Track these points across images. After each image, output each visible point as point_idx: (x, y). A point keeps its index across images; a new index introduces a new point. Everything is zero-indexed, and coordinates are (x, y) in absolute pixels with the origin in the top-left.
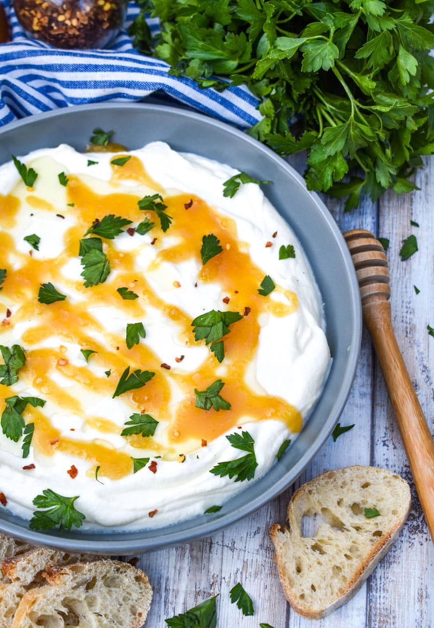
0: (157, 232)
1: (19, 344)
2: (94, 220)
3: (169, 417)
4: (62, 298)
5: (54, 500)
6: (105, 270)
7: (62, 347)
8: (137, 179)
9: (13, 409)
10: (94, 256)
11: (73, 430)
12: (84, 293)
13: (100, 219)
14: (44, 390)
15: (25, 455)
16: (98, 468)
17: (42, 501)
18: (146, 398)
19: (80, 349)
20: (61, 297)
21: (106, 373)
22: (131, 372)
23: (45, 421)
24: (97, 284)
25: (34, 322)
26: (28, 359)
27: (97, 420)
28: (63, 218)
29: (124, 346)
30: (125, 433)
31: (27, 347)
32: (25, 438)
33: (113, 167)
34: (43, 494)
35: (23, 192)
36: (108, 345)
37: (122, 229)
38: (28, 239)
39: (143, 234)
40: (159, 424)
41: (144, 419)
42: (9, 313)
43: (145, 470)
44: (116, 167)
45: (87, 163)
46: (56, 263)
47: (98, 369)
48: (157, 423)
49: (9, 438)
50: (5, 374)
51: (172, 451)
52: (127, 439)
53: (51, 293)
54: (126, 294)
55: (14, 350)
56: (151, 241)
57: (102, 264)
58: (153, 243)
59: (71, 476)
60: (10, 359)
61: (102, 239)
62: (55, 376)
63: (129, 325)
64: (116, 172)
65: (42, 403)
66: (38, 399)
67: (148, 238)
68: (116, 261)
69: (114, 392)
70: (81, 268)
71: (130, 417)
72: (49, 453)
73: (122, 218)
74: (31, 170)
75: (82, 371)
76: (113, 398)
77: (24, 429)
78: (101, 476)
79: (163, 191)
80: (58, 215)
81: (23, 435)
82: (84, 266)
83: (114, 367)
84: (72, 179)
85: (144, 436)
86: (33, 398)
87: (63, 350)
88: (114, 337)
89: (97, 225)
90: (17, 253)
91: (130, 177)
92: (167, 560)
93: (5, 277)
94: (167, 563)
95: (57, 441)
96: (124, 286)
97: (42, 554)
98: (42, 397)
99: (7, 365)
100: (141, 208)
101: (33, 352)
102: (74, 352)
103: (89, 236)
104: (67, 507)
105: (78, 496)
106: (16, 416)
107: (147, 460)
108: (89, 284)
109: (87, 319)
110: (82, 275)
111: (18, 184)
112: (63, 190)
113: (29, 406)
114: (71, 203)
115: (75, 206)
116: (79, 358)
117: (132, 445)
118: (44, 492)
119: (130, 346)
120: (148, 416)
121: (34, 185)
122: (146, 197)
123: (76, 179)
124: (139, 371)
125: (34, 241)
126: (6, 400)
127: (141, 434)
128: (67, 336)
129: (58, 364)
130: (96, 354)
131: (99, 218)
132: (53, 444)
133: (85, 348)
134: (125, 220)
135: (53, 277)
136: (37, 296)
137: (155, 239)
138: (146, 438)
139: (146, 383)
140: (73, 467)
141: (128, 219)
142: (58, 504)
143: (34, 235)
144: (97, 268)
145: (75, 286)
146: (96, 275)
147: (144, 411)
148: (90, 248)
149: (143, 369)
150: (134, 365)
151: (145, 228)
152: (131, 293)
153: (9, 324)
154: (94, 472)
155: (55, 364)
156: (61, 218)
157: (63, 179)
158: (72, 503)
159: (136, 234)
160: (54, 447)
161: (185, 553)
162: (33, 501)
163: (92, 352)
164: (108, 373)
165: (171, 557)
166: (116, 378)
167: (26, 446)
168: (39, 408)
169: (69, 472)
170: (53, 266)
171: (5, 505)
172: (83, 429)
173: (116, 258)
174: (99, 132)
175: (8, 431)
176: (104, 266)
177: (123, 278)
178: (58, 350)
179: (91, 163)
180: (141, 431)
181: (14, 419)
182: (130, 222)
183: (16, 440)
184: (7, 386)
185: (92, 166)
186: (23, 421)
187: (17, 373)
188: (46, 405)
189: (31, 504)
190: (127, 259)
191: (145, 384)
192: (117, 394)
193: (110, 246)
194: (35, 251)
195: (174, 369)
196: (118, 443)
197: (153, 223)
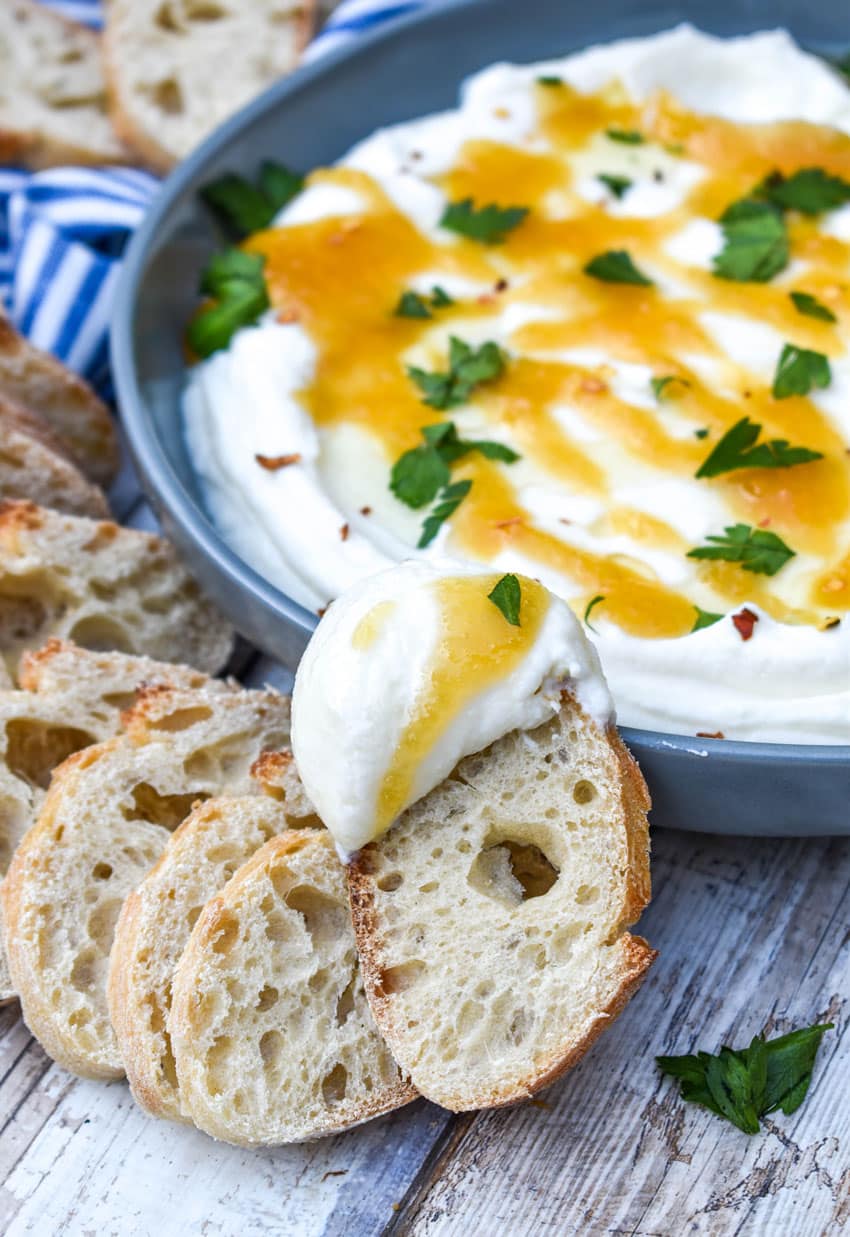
1: (498, 344)
2: (772, 174)
6: (774, 259)
7: (604, 366)
9: (434, 452)
11: (566, 522)
15: (425, 542)
16: (599, 600)
19: (650, 377)
21: (697, 432)
22: (761, 443)
24: (744, 281)
26: (511, 371)
27: (635, 514)
29: (765, 393)
30: (700, 554)
32: (439, 507)
36: (724, 386)
38: (605, 179)
40: (794, 559)
41: (761, 541)
42: (502, 286)
43: (720, 629)
47: (679, 423)
48: (790, 554)
49: (399, 499)
50: (441, 387)
52: (699, 566)
54: (809, 306)
55: (483, 350)
60: (465, 363)
62: (565, 412)
63: (790, 348)
65: (510, 457)
66: (503, 449)
69: (697, 465)
71: (726, 530)
75: (638, 420)
76: (695, 477)
77: (441, 491)
78: (601, 614)
81: (437, 500)
82: (726, 244)
83: (718, 422)
85: (746, 568)
86: (492, 444)
87: (607, 371)
89: (775, 183)
90: (570, 196)
92: (716, 932)
94: (712, 939)
95: (516, 526)
96: (809, 291)
99: (454, 374)
106: (437, 465)
108: (724, 275)
110: (714, 259)
113: (476, 454)
119: (781, 396)
120: (773, 537)
124: (786, 444)
125: (617, 184)
126: (423, 430)
127: (740, 564)
129: (582, 388)
132: (502, 526)
133: (663, 374)
138: (750, 574)
144: (756, 251)
147: (766, 523)
149: (795, 445)
150: (774, 430)
152: (824, 309)
153: (493, 303)
154: (586, 603)
155: (572, 387)
160: (504, 532)
164: (702, 434)
165: (728, 931)
167: (435, 522)
168: (499, 464)
172: (596, 530)
175: (404, 486)
176: (775, 249)
178: (592, 369)
180: (741, 559)
181: (427, 468)
183: (416, 507)
184: (437, 409)
186: (446, 475)
187: (473, 390)
188: (520, 463)
190: (837, 250)
192: (705, 472)
194: (612, 202)
196: (671, 571)
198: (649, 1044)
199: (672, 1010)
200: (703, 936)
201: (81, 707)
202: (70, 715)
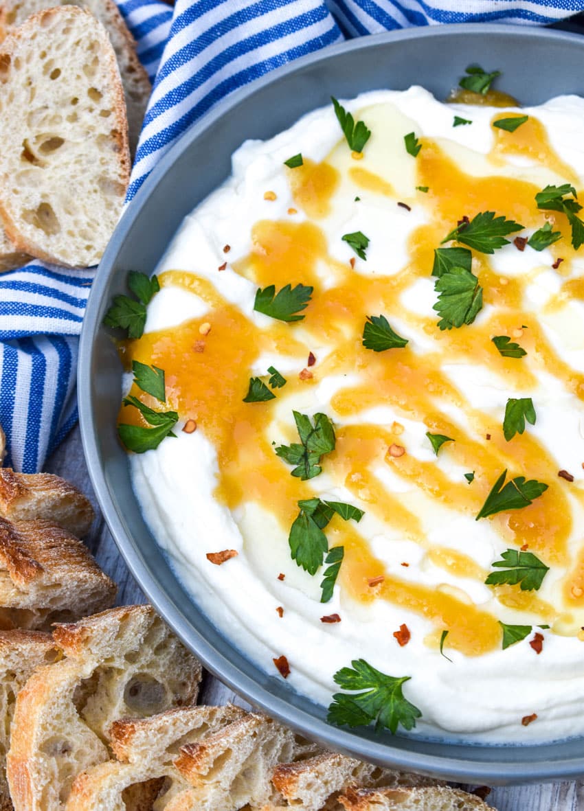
0: (563, 247)
1: (325, 414)
2: (461, 219)
3: (565, 561)
4: (401, 343)
5: (370, 678)
6: (474, 304)
7: (395, 424)
8: (534, 155)
9: (310, 519)
10: (456, 278)
11: (405, 565)
12: (437, 338)
13: (471, 218)
14: (363, 494)
15: (326, 597)
16: (445, 633)
17: (349, 677)
18: (532, 525)
19: (425, 432)
20: (399, 341)
21: (466, 476)
22: (508, 479)
23: (361, 544)
24: (459, 326)
25: (351, 379)
26: (340, 439)
27: (448, 553)
28: (409, 209)
29: (499, 434)
30: (493, 580)
31: (338, 419)
32: (328, 570)
33: (497, 132)
34: (351, 667)
35: (345, 160)
36: (473, 431)
37: (507, 238)
38: (349, 239)
39: (539, 249)
40: (549, 571)
41: (526, 561)
42: (312, 360)
43: (523, 646)
44: (501, 131)
45: (453, 121)
46: (395, 283)
47: (453, 469)
48: (546, 569)
49: (301, 566)
50: (300, 460)
51: (568, 619)
52: (494, 592)
53: (382, 332)
54: (506, 347)
55: (318, 422)
56: (552, 262)
57: (470, 294)
58: (555, 266)
59: (400, 642)
60: (310, 436)
61: (473, 250)
62: (382, 472)
63: (511, 401)
64: (500, 141)
65: (357, 515)
66: (351, 508)
67: (546, 257)
68: (495, 290)
69: (478, 510)
70: (433, 297)
71: (502, 555)
72: (366, 599)
73: (507, 219)
74: (361, 124)
75: (427, 468)
76: (477, 520)
77: (325, 555)
78: (449, 646)
79: (576, 179)
80: (401, 204)
81: (324, 563)
82: (440, 294)
83: (480, 468)
84: (428, 146)
85: (523, 588)
86: (344, 505)
87: (398, 430)
88: (483, 417)
89: (464, 228)
90: (330, 261)
91: (524, 151)
92: (537, 797)
93: (311, 299)
94: (536, 804)
95: (381, 581)
96: (504, 333)
97: (339, 764)
98: (359, 504)
99: (305, 445)
100: (541, 206)
101: (348, 429)
102: (415, 435)
103: (449, 245)
104: (390, 693)
105: (409, 676)
106: (315, 532)
107: (528, 629)
108: (446, 324)
109: (440, 383)
110: (435, 307)
111: (339, 145)
112: (411, 163)
113: (337, 517)
114: (423, 186)
115: (430, 191)
116: (422, 446)
117: (503, 602)
118: (354, 662)
119: (508, 435)
120: (531, 556)
121: (363, 151)
122: (548, 187)
123: (434, 146)
124: (523, 478)
125: (359, 243)
126: (301, 504)
127: (518, 585)
128: (406, 407)
129: (389, 453)
130: (452, 443)
131: (468, 216)
132: (373, 584)
133: (435, 430)
134: (512, 222)
135: (387, 306)
136: (361, 336)
137: (560, 260)
138: (527, 592)
139: (532, 501)
140: (404, 627)
141: (517, 222)
142: (375, 687)
143: (359, 233)
144: (461, 300)
145: (422, 326)
146: (458, 311)
147: (525, 547)
148: (450, 265)
149: (529, 477)
150: (514, 468)
151: (544, 239)
152: (516, 346)
153: (311, 377)
154: (439, 640)
155: (384, 453)
156: (404, 210)
157: (413, 144)
158: (400, 687)
159: (528, 248)
160: (376, 590)
161: (568, 790)
162: (335, 676)
163: (446, 439)
164: (470, 477)
165: (544, 796)
166: (483, 487)
167: (329, 583)
168: (352, 522)
169: (396, 635)
170: (388, 287)
171: (285, 677)
172: (422, 565)
173: (494, 286)
174: (476, 71)
175: (300, 555)
176: (473, 297)
177: (502, 319)
178: (389, 430)
179: (459, 121)
180: (518, 581)
181: (311, 536)
182: (520, 228)
183: (313, 572)
184: (303, 480)
185: (461, 127)
186: (324, 541)
187: (320, 460)
188: (365, 517)
189: (329, 679)
190: (512, 289)
191: (531, 503)
192: (483, 514)
193: (484, 263)
194: (359, 260)
195: (579, 482)
196: (478, 595)
197: (558, 233)
200: (531, 802)
201: (157, 763)
202: (153, 771)
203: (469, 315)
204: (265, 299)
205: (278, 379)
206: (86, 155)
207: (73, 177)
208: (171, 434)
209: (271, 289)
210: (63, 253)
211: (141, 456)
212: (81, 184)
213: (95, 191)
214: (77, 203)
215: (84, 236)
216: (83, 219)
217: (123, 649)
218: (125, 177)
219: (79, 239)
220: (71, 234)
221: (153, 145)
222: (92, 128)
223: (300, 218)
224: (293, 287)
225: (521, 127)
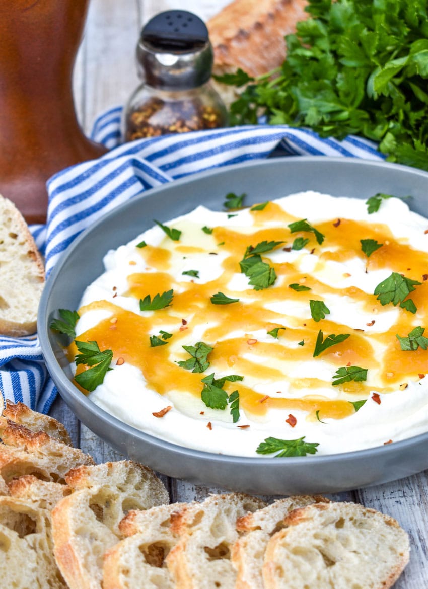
0: (313, 245)
1: (201, 342)
2: (248, 248)
3: (376, 365)
4: (235, 301)
5: (279, 444)
6: (271, 276)
7: (246, 335)
9: (212, 386)
10: (256, 268)
11: (279, 392)
12: (256, 295)
13: (254, 246)
15: (236, 419)
16: (317, 412)
17: (266, 447)
19: (266, 332)
20: (233, 301)
21: (300, 344)
22: (325, 337)
24: (267, 288)
25: (212, 324)
28: (216, 254)
29: (311, 321)
30: (336, 384)
32: (232, 405)
33: (253, 213)
34: (265, 442)
35: (171, 245)
36: (294, 326)
38: (186, 273)
39: (299, 249)
40: (368, 371)
41: (352, 370)
42: (184, 322)
43: (368, 404)
44: (255, 212)
45: (227, 217)
47: (290, 344)
48: (366, 370)
49: (215, 409)
50: (195, 364)
52: (340, 387)
53: (223, 299)
54: (298, 288)
55: (198, 346)
56: (309, 252)
57: (268, 272)
58: (312, 253)
59: (291, 424)
60: (196, 352)
63: (311, 302)
64: (257, 215)
65: (241, 379)
66: (235, 376)
67: (306, 250)
69: (313, 355)
70: (247, 280)
71: (337, 372)
73: (275, 242)
74: (175, 230)
77: (228, 400)
78: (323, 416)
80: (212, 254)
81: (228, 403)
82: (250, 277)
83: (306, 338)
84: (216, 229)
85: (356, 381)
86: (230, 376)
87: (249, 336)
89: (252, 250)
90: (177, 283)
95: (267, 398)
96: (294, 283)
97: (277, 507)
98: (239, 374)
99: (195, 357)
100: (292, 229)
102: (261, 335)
103: (247, 258)
105: (304, 436)
106: (217, 391)
108: (259, 288)
110: (249, 284)
111: (165, 240)
112: (210, 237)
113: (228, 382)
114: (220, 243)
115: (226, 243)
116: (267, 338)
117: (347, 391)
118: (266, 440)
119: (317, 320)
120: (355, 368)
121: (180, 239)
124: (334, 335)
125: (193, 273)
126: (203, 381)
127: (353, 381)
129: (248, 344)
131: (252, 245)
132: (263, 401)
133: (270, 329)
135: (221, 288)
137: (313, 250)
138: (359, 382)
139: (343, 341)
142: (284, 448)
143: (191, 270)
144: (263, 276)
145: (245, 293)
146: (264, 282)
147: (349, 364)
148: (250, 265)
149: (337, 334)
151: (300, 244)
152: (303, 287)
153: (186, 329)
154: (316, 416)
155: (245, 344)
157: (208, 230)
159: (293, 251)
160: (265, 403)
162: (257, 451)
164: (302, 344)
165: (416, 514)
166: (311, 342)
167: (235, 411)
168: (238, 382)
169: (287, 421)
172: (290, 391)
174: (231, 196)
175: (212, 404)
176: (270, 273)
177: (291, 278)
178: (244, 337)
179: (230, 217)
180: (352, 379)
181: (215, 393)
184: (200, 372)
185: (233, 218)
186: (224, 393)
187: (208, 360)
188: (245, 378)
189: (255, 453)
192: (317, 354)
194: (196, 279)
195: (368, 331)
196: (331, 394)
197: (307, 239)
198: (423, 563)
199: (420, 548)
200: (409, 519)
201: (157, 532)
202: (155, 536)
203: (271, 282)
204: (146, 303)
205: (167, 336)
206: (16, 267)
207: (11, 278)
208: (110, 369)
209: (148, 297)
210: (14, 318)
211: (94, 392)
212: (16, 281)
213: (26, 283)
214: (16, 291)
215: (25, 306)
216: (22, 299)
217: (114, 482)
218: (42, 273)
219: (23, 309)
220: (16, 307)
221: (54, 252)
222: (16, 253)
223: (154, 270)
224: (161, 295)
225: (266, 208)
